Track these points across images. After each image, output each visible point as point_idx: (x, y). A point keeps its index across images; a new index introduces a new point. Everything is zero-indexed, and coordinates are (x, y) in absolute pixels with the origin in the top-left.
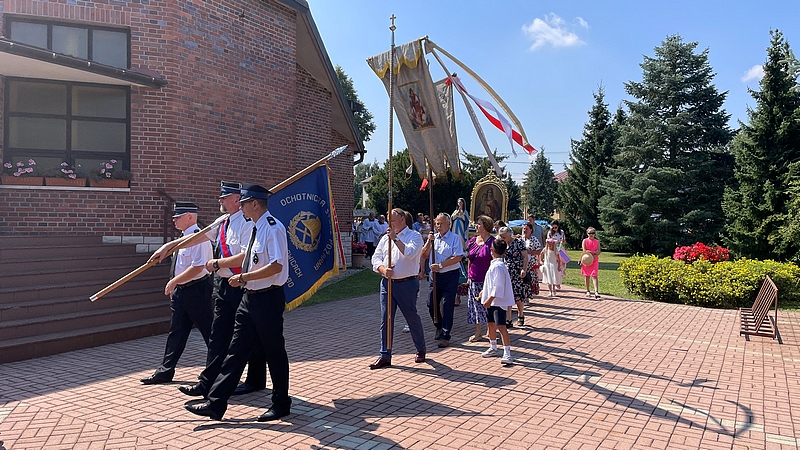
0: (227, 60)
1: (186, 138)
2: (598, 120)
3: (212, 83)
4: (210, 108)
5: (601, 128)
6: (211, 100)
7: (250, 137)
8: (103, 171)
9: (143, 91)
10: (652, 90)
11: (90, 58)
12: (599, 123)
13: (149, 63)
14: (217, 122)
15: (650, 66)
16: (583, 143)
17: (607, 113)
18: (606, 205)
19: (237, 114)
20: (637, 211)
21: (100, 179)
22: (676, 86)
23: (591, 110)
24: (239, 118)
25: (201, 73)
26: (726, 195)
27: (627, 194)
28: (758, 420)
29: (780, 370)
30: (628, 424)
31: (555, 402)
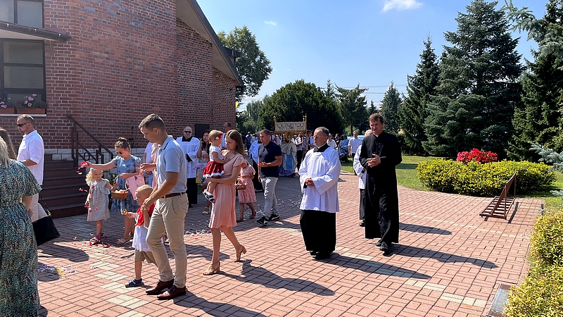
0: (119, 20)
1: (87, 77)
4: (106, 55)
6: (107, 50)
7: (140, 76)
8: (26, 102)
9: (53, 44)
10: (463, 37)
12: (427, 63)
13: (57, 24)
14: (111, 66)
15: (462, 20)
16: (416, 77)
17: (434, 55)
18: (430, 123)
19: (129, 60)
20: (451, 127)
21: (24, 108)
22: (481, 34)
23: (422, 54)
24: (130, 63)
25: (97, 30)
26: (516, 114)
27: (444, 114)
28: (445, 282)
29: (493, 243)
30: (342, 284)
31: (301, 268)
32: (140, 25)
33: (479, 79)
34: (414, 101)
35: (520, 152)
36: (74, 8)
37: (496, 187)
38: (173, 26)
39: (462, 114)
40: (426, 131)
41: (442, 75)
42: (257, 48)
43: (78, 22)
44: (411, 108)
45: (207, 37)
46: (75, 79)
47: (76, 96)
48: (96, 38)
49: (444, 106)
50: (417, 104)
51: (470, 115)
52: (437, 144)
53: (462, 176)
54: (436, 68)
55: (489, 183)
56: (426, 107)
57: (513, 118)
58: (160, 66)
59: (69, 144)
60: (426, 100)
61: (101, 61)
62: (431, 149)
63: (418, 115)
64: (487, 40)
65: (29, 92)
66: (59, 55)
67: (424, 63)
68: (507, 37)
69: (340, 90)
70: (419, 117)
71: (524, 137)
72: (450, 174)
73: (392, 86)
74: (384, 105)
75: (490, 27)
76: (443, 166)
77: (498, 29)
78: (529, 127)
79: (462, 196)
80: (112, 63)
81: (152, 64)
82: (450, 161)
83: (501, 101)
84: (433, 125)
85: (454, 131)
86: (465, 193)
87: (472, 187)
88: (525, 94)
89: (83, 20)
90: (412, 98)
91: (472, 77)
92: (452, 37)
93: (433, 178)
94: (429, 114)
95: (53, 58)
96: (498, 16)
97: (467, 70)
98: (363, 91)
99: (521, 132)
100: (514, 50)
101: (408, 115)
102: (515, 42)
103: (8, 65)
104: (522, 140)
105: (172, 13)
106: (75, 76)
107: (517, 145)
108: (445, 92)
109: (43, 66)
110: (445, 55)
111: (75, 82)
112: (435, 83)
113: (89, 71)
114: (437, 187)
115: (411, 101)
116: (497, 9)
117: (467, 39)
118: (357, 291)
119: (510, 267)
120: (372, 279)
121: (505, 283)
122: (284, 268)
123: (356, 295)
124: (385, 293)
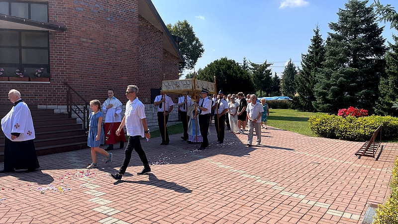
0: (100, 17)
1: (77, 56)
2: (316, 43)
3: (91, 29)
4: (91, 41)
5: (317, 48)
6: (91, 37)
7: (113, 56)
8: (37, 73)
9: (55, 33)
10: (343, 27)
11: (30, 18)
12: (316, 45)
13: (58, 19)
14: (94, 48)
15: (342, 14)
16: (308, 55)
17: (321, 39)
18: (318, 88)
19: (106, 44)
20: (333, 91)
21: (36, 78)
22: (356, 24)
23: (312, 38)
24: (107, 46)
25: (85, 23)
26: (381, 82)
27: (328, 82)
28: (330, 202)
29: (365, 175)
30: (256, 202)
31: (226, 190)
32: (113, 20)
33: (354, 56)
34: (307, 73)
35: (384, 110)
36: (69, 8)
37: (367, 134)
38: (136, 20)
39: (341, 82)
40: (315, 93)
41: (327, 54)
42: (194, 35)
43: (72, 18)
44: (304, 77)
45: (159, 28)
46: (69, 58)
47: (70, 69)
48: (83, 29)
49: (328, 76)
50: (309, 74)
51: (348, 82)
52: (323, 103)
53: (342, 127)
54: (323, 49)
55: (361, 131)
56: (316, 77)
57: (379, 85)
58: (127, 48)
59: (66, 102)
60: (315, 72)
61: (87, 45)
62: (319, 107)
63: (309, 82)
64: (360, 28)
65: (38, 66)
66: (58, 41)
67: (314, 45)
68: (375, 26)
69: (253, 65)
70: (310, 84)
71: (387, 99)
72: (333, 125)
73: (290, 62)
74: (285, 76)
75: (363, 19)
76: (328, 119)
77: (368, 21)
78: (391, 91)
79: (342, 141)
80: (94, 46)
81: (121, 47)
82: (333, 116)
83: (370, 72)
84: (320, 90)
85: (335, 93)
86: (344, 138)
87: (349, 134)
88: (388, 67)
89: (75, 17)
90: (305, 70)
91: (349, 55)
92: (334, 26)
93: (321, 127)
94: (318, 82)
95: (55, 43)
96: (369, 11)
97: (345, 50)
98: (269, 65)
99: (385, 95)
100: (380, 35)
101: (302, 82)
102: (381, 29)
103: (24, 48)
104: (386, 100)
105: (136, 10)
106: (70, 55)
107: (382, 105)
108: (329, 65)
109: (48, 48)
110: (329, 39)
111: (70, 60)
112: (322, 59)
113: (79, 52)
114: (324, 134)
115: (304, 72)
116: (367, 6)
117: (345, 27)
118: (266, 206)
119: (377, 191)
120: (277, 199)
121: (373, 203)
122: (214, 189)
123: (265, 209)
124: (286, 209)
